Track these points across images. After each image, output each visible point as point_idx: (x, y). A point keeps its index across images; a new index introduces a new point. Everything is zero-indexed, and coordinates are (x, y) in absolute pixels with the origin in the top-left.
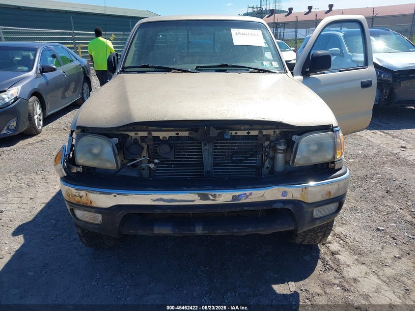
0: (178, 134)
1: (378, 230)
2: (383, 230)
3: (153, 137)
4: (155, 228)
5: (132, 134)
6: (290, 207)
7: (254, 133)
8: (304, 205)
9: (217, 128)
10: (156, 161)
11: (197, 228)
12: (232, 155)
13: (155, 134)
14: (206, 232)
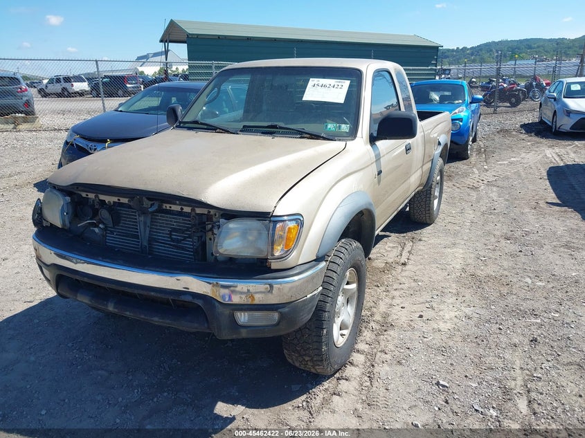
0: (119, 200)
1: (438, 384)
2: (443, 386)
3: (100, 200)
4: (78, 295)
5: (91, 196)
6: (200, 303)
7: (187, 209)
8: (217, 304)
9: (149, 199)
10: (101, 226)
11: (109, 304)
12: (171, 231)
13: (102, 197)
14: (116, 310)
